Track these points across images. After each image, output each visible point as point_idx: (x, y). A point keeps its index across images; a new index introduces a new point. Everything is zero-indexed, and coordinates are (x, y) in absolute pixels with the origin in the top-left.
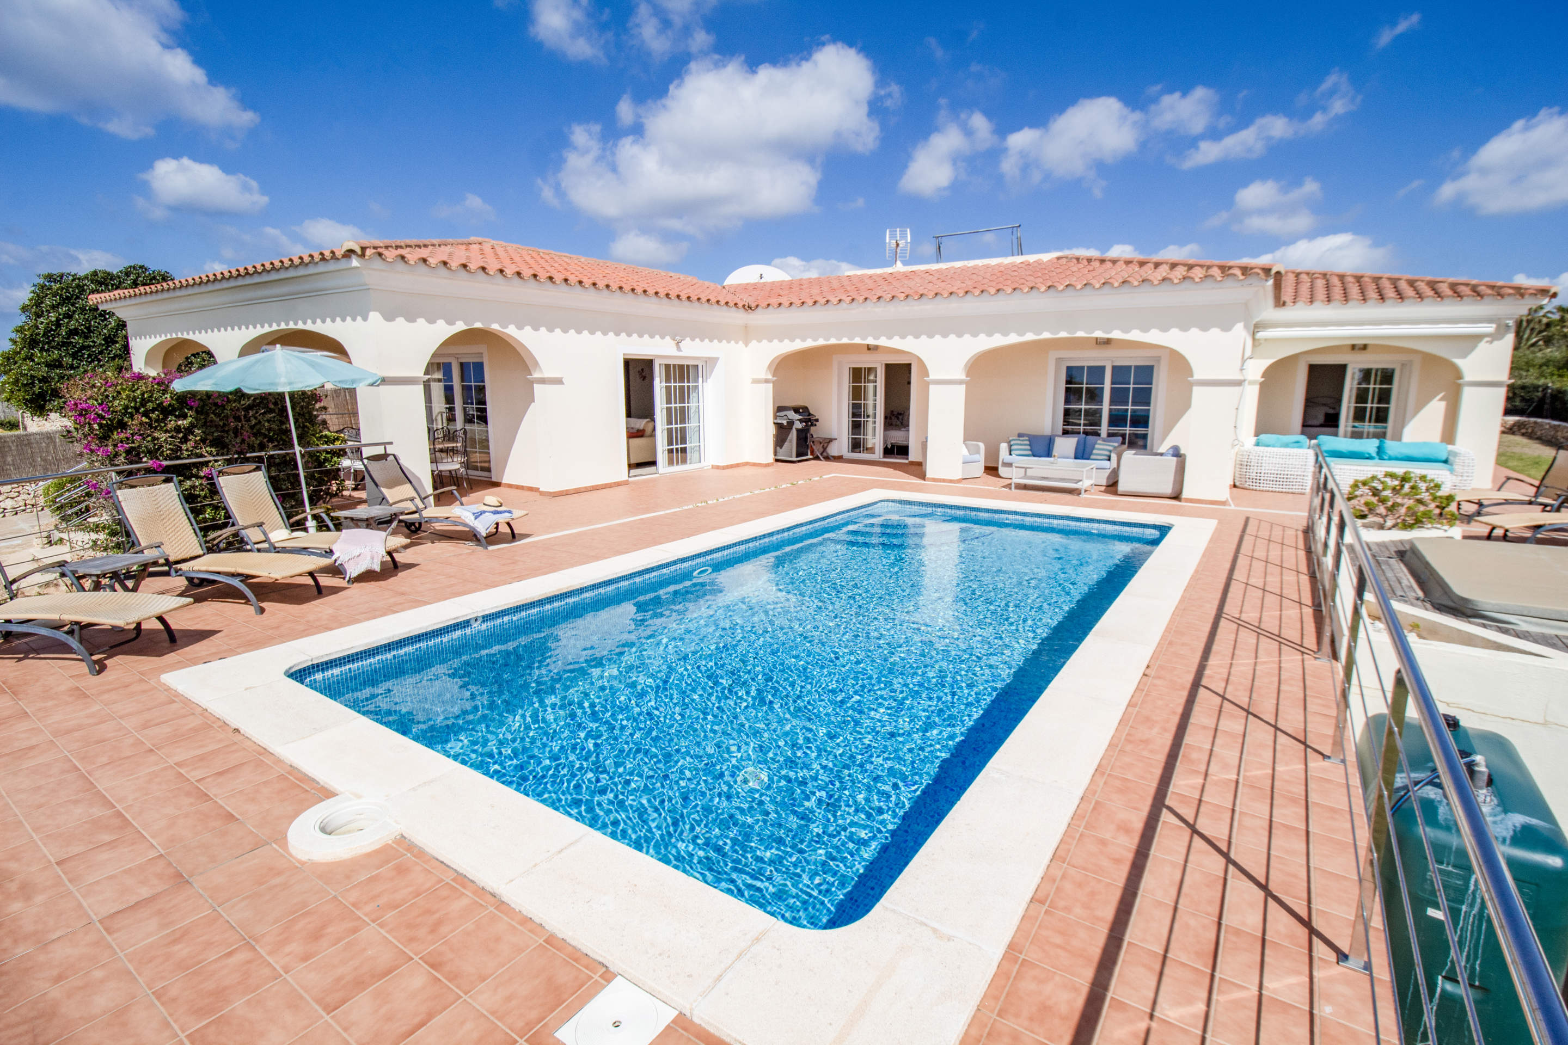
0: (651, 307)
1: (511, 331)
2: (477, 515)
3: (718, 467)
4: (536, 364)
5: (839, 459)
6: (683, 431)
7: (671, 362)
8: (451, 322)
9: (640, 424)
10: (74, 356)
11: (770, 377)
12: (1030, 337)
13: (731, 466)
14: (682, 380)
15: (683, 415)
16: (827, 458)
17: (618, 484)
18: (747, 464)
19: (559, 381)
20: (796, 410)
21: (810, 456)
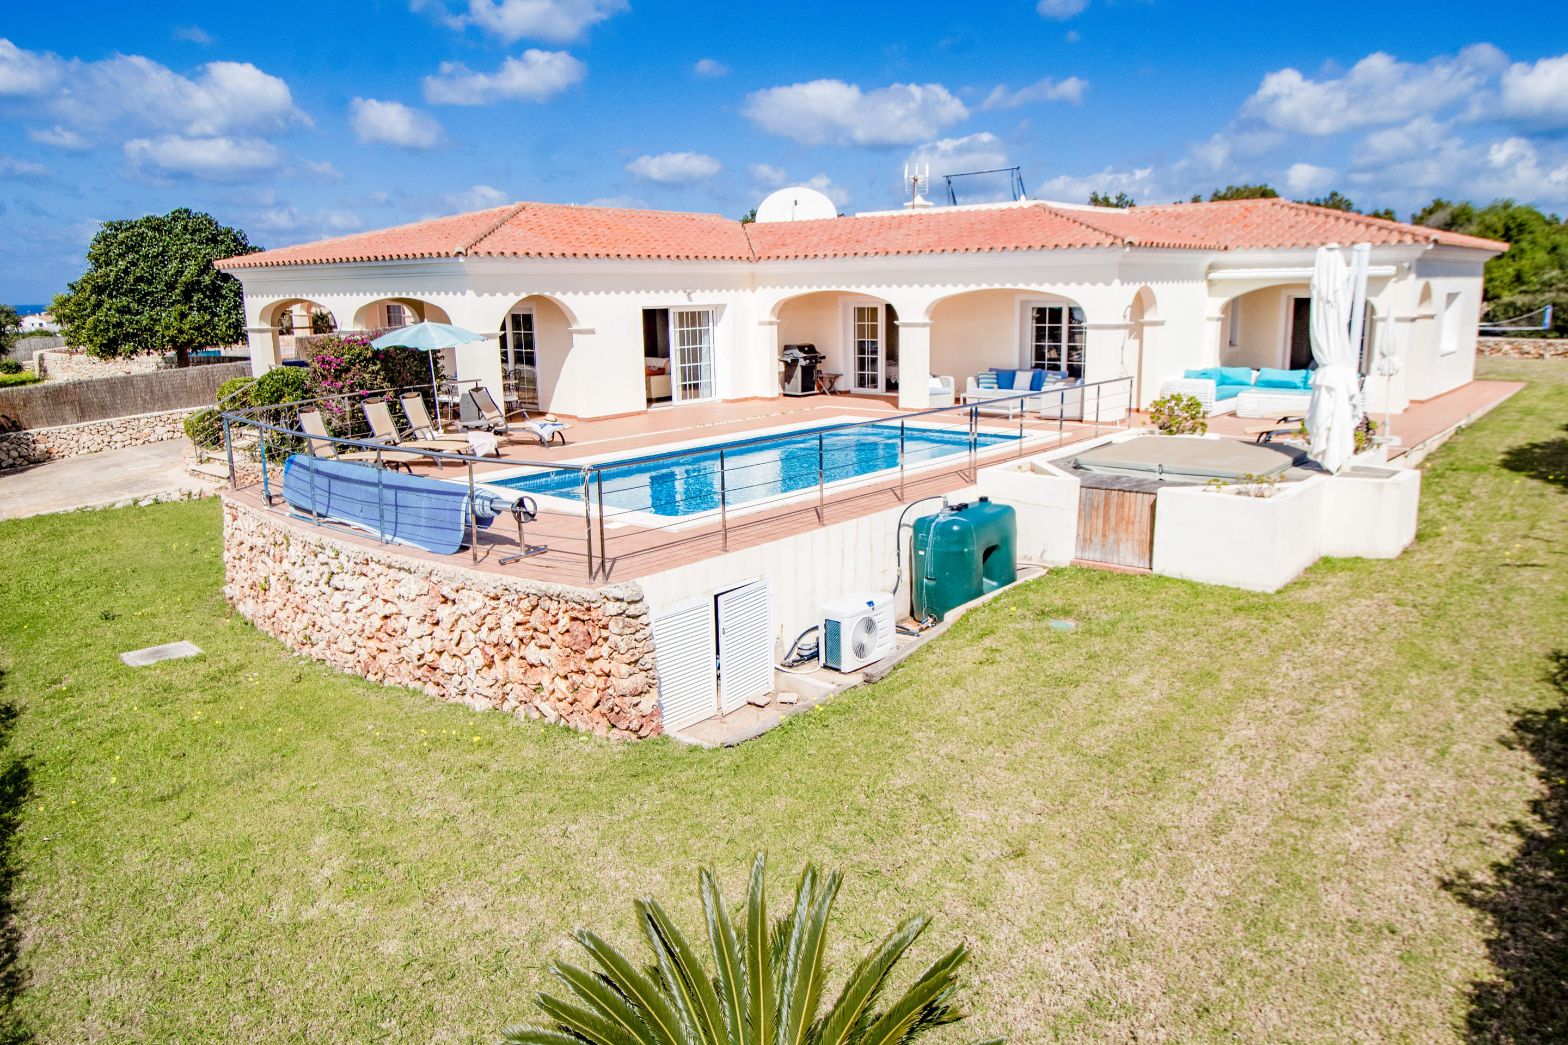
0: (664, 267)
1: (558, 296)
2: (542, 426)
3: (727, 401)
4: (575, 319)
5: (846, 393)
6: (696, 368)
7: (685, 310)
8: (517, 294)
9: (658, 362)
10: (139, 302)
11: (774, 319)
12: (973, 288)
13: (740, 400)
14: (693, 325)
15: (695, 355)
16: (834, 393)
17: (639, 413)
18: (754, 398)
19: (592, 332)
20: (801, 348)
21: (816, 391)
